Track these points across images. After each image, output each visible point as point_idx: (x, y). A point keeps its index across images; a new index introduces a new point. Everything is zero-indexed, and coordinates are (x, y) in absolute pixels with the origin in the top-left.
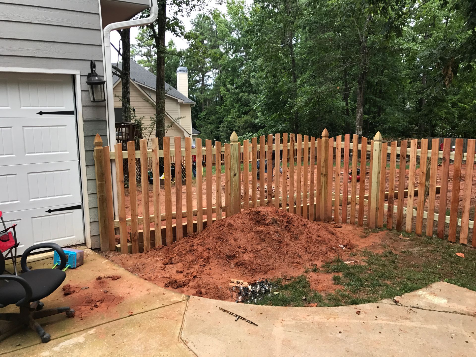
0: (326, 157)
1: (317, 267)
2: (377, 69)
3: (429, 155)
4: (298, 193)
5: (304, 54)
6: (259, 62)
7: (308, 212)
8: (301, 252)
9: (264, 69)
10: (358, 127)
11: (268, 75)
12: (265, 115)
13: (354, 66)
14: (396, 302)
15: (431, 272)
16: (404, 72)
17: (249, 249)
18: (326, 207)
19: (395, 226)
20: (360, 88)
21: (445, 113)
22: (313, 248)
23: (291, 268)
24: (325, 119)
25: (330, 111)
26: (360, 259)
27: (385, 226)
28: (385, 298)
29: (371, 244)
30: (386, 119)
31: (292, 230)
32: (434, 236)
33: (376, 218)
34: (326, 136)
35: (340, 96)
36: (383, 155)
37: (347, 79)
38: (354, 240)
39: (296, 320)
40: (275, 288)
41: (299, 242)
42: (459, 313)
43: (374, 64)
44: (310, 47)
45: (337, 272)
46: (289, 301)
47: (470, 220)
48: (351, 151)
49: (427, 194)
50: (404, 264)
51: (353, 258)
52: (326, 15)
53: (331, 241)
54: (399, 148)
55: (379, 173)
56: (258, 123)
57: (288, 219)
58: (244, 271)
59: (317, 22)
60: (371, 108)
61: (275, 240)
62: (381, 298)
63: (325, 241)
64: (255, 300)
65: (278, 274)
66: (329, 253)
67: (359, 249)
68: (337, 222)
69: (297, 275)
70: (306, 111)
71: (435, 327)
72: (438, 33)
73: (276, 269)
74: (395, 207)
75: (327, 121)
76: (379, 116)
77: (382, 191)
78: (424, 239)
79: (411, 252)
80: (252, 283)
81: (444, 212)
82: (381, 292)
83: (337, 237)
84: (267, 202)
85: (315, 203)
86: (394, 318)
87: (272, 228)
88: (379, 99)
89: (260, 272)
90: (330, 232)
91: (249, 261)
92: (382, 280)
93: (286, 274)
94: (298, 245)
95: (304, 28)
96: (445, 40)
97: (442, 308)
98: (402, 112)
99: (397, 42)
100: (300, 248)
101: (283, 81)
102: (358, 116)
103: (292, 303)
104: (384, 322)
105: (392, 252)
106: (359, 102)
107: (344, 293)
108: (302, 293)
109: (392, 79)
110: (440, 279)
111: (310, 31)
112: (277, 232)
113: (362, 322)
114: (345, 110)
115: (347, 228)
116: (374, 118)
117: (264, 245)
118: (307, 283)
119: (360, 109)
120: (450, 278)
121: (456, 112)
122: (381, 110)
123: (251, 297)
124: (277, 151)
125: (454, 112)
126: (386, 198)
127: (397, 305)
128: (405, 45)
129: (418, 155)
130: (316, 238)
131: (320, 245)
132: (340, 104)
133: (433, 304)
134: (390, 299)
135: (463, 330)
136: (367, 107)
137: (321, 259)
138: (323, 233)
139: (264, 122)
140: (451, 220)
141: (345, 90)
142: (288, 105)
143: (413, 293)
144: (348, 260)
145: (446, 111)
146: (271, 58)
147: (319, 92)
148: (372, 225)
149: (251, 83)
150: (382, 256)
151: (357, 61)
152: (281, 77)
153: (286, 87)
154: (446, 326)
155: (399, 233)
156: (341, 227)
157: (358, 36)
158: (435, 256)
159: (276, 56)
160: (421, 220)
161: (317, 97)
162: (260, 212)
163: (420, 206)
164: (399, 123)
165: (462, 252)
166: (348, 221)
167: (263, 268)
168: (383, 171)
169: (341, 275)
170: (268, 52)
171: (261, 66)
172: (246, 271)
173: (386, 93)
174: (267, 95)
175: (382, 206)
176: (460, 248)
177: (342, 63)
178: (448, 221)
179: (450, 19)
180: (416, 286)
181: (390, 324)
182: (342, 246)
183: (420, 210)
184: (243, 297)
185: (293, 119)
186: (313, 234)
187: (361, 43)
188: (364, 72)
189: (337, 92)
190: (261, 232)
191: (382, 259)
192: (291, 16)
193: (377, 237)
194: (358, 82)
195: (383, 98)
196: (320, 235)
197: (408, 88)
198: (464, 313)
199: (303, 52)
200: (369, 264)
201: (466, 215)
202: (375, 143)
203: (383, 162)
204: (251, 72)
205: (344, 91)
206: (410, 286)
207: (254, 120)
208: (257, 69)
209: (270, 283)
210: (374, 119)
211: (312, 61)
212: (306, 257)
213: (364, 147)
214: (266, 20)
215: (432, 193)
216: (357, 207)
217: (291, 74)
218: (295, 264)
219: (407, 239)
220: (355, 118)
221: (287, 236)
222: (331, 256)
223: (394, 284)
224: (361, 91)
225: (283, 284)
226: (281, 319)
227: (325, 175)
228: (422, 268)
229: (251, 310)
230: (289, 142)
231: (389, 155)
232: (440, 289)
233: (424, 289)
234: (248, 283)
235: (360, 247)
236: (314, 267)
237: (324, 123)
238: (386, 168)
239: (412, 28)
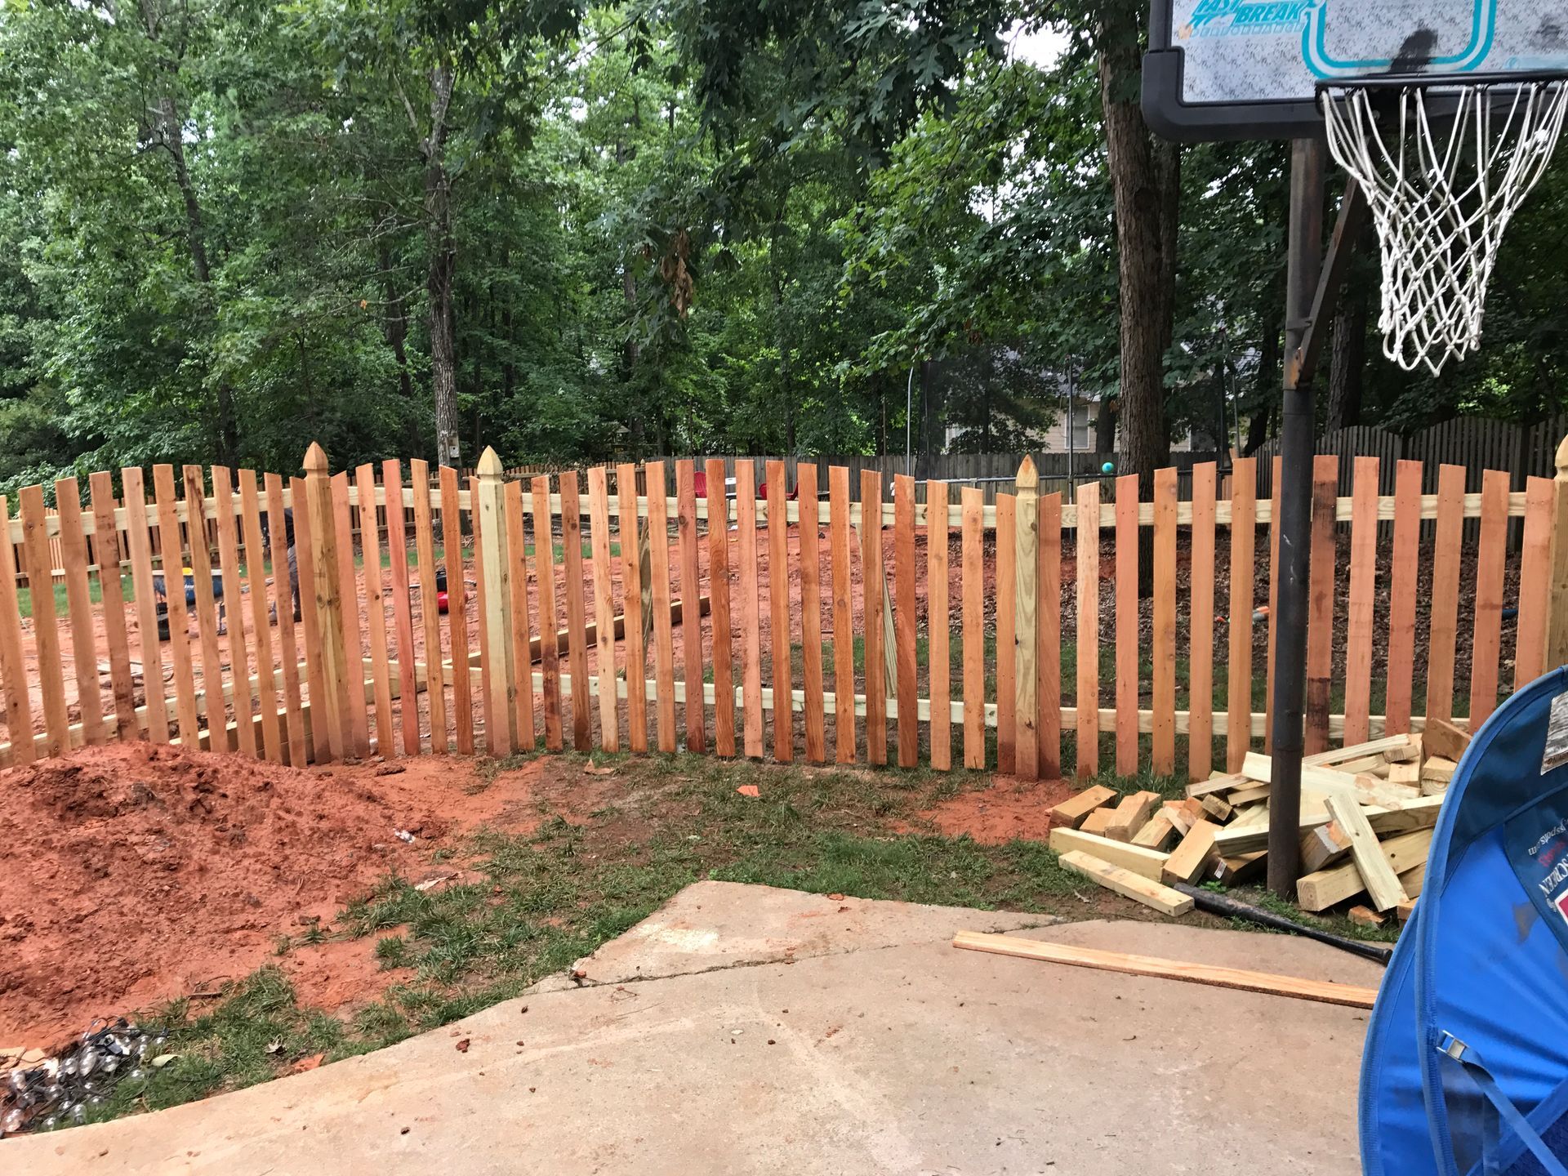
0: (326, 541)
1: (321, 925)
2: (488, 245)
3: (644, 512)
4: (241, 675)
5: (231, 181)
6: (52, 200)
7: (284, 738)
8: (258, 885)
9: (76, 229)
10: (445, 432)
11: (94, 250)
12: (98, 399)
13: (411, 232)
14: (578, 978)
15: (673, 860)
16: (570, 260)
17: (43, 917)
18: (345, 710)
19: (570, 738)
20: (439, 307)
21: (695, 383)
22: (301, 862)
23: (225, 952)
24: (333, 410)
25: (348, 383)
26: (466, 864)
27: (541, 743)
28: (546, 972)
29: (500, 810)
30: (531, 407)
31: (219, 814)
32: (680, 749)
33: (512, 723)
34: (319, 470)
35: (375, 332)
36: (512, 521)
37: (391, 274)
38: (446, 807)
39: (242, 1136)
40: (159, 1040)
41: (250, 851)
42: (748, 964)
43: (477, 230)
44: (248, 160)
45: (391, 927)
46: (218, 1076)
47: (764, 686)
48: (409, 513)
49: (648, 627)
50: (600, 851)
51: (443, 868)
52: (295, 53)
53: (365, 827)
54: (556, 497)
55: (505, 579)
56: (74, 431)
57: (200, 775)
58: (24, 1009)
59: (266, 76)
60: (484, 369)
61: (153, 863)
62: (533, 976)
63: (344, 830)
64: (78, 1108)
65: (173, 987)
66: (360, 868)
67: (461, 832)
68: (390, 756)
69: (245, 973)
70: (262, 380)
71: (687, 1023)
72: (650, 146)
73: (164, 971)
74: (565, 679)
75: (339, 415)
76: (510, 395)
77: (522, 636)
78: (656, 761)
79: (620, 811)
80: (60, 1047)
81: (697, 676)
82: (533, 959)
83: (387, 807)
84: (114, 727)
85: (304, 705)
86: (573, 1033)
87: (135, 820)
88: (504, 343)
89: (93, 996)
90: (360, 796)
91: (45, 965)
92: (536, 918)
93: (204, 978)
94: (246, 862)
95: (220, 90)
96: (671, 169)
97: (704, 959)
98: (576, 384)
99: (537, 164)
100: (255, 872)
101: (158, 274)
102: (441, 397)
103: (229, 1079)
104: (544, 1052)
105: (563, 822)
106: (438, 352)
107: (415, 992)
108: (265, 1033)
109: (539, 279)
110: (698, 874)
111: (245, 103)
112: (159, 832)
113: (475, 1072)
114: (395, 377)
115: (424, 769)
116: (495, 400)
117: (106, 890)
118: (285, 991)
119: (446, 376)
120: (723, 866)
121: (722, 382)
122: (513, 377)
123: (59, 1101)
124: (137, 535)
125: (716, 381)
126: (537, 656)
127: (580, 986)
128: (561, 174)
129: (612, 513)
130: (314, 824)
131: (329, 845)
132: (378, 358)
133: (681, 955)
134: (561, 974)
135: (760, 1010)
136: (469, 368)
137: (333, 893)
138: (337, 803)
139: (98, 424)
140: (718, 695)
141: (391, 310)
142: (187, 362)
143: (626, 937)
144: (425, 878)
145: (695, 378)
146: (101, 189)
147: (301, 316)
148: (499, 747)
149: (25, 278)
150: (533, 842)
151: (419, 217)
152: (150, 260)
153: (173, 294)
154: (715, 1011)
155: (583, 758)
156: (401, 771)
157: (411, 133)
158: (685, 808)
159: (120, 182)
160: (640, 706)
161: (295, 335)
162: (79, 769)
163: (633, 666)
164: (572, 417)
165: (755, 782)
166: (424, 746)
167: (106, 978)
168: (516, 570)
169: (404, 932)
170: (88, 164)
171: (60, 216)
172: (34, 1006)
173: (521, 321)
174: (99, 326)
175: (526, 681)
176: (747, 770)
177: (369, 223)
178: (710, 700)
179: (677, 110)
180: (633, 911)
181: (562, 1053)
182: (405, 835)
183: (634, 679)
184: (25, 1110)
185: (213, 410)
186: (299, 814)
187: (424, 159)
188: (444, 253)
189: (360, 317)
190: (91, 843)
191: (536, 849)
192: (165, 43)
193: (519, 784)
194: (429, 287)
195: (517, 340)
196: (326, 813)
197: (587, 306)
198: (760, 959)
199: (226, 175)
200: (496, 877)
201: (753, 674)
202: (483, 483)
203: (514, 543)
204: (21, 236)
205: (387, 315)
206: (618, 915)
207: (54, 418)
208: (45, 228)
209: (139, 1027)
210: (496, 405)
211: (262, 207)
212: (278, 899)
213: (450, 499)
214: (62, 48)
215: (662, 620)
216: (450, 695)
217: (188, 251)
218: (238, 935)
219: (608, 771)
220: (432, 404)
221: (199, 837)
222: (370, 876)
223: (572, 922)
224: (441, 315)
225: (190, 1018)
226: (187, 1150)
227: (330, 602)
228: (650, 853)
229: (60, 1152)
230: (180, 495)
231: (528, 520)
232: (699, 903)
233: (656, 916)
234: (46, 1050)
235: (466, 825)
236: (310, 928)
237: (330, 421)
238: (523, 560)
239: (579, 126)
